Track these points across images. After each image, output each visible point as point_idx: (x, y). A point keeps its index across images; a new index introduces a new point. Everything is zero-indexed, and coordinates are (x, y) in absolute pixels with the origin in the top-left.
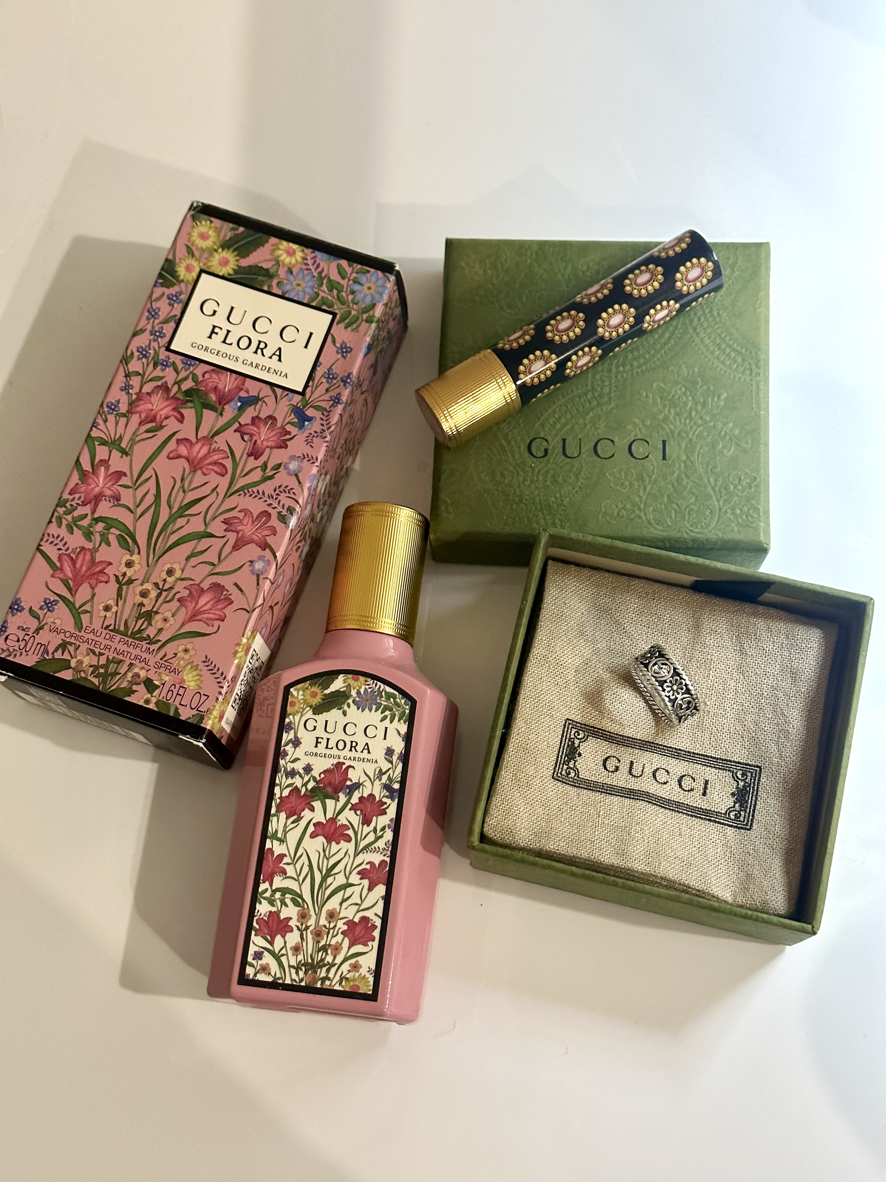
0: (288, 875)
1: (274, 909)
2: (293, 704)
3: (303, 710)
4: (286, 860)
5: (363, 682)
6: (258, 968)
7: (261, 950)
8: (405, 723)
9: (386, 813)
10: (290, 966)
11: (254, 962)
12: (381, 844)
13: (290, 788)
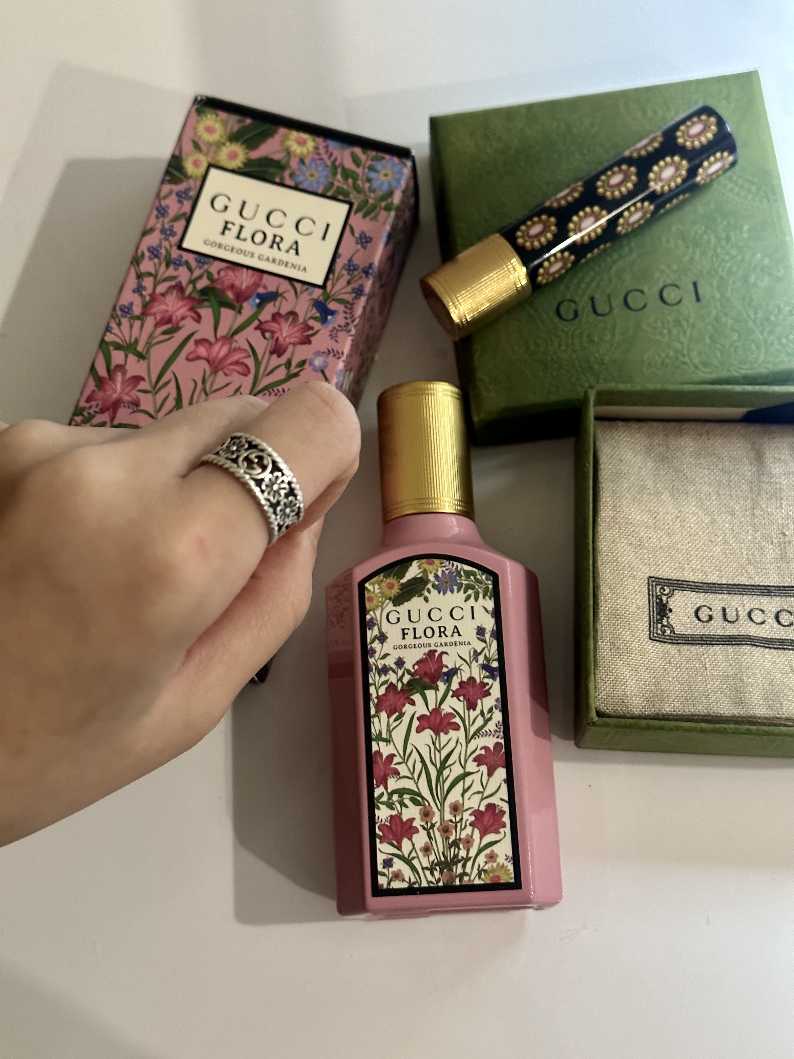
0: (401, 775)
1: (394, 813)
2: (371, 599)
3: (383, 603)
4: (397, 759)
5: (439, 565)
6: (391, 876)
7: (390, 856)
8: (490, 599)
9: (490, 694)
10: (423, 869)
11: (385, 871)
12: (491, 726)
13: (385, 686)
